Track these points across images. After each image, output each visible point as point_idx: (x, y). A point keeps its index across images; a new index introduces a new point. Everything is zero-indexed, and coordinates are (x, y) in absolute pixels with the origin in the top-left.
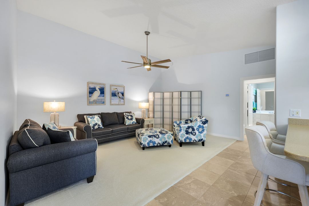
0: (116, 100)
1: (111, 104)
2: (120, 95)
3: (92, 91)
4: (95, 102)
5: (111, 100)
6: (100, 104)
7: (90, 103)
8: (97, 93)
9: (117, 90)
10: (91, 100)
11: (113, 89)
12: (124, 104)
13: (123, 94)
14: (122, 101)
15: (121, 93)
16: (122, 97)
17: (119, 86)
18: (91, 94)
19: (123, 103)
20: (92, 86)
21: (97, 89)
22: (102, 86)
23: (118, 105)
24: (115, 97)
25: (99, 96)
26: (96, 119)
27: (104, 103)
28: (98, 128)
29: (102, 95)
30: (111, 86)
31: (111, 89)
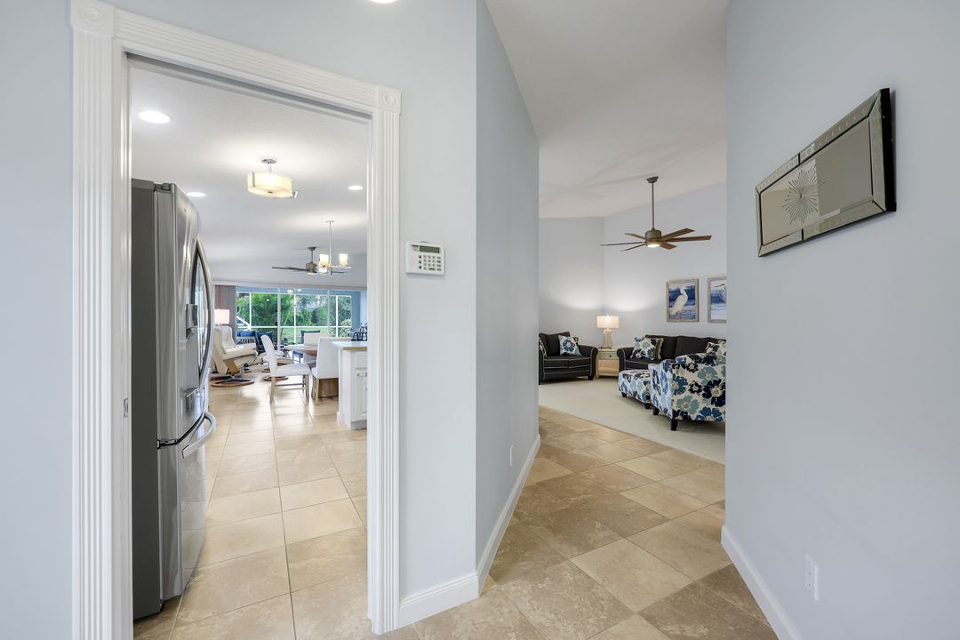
0: (721, 311)
1: (710, 321)
3: (673, 296)
4: (679, 317)
5: (710, 310)
6: (688, 320)
7: (671, 318)
8: (682, 300)
9: (725, 288)
10: (673, 313)
11: (715, 286)
20: (673, 288)
21: (682, 291)
22: (692, 284)
24: (721, 305)
26: (641, 343)
27: (694, 317)
28: (643, 358)
29: (692, 302)
30: (710, 280)
31: (709, 288)
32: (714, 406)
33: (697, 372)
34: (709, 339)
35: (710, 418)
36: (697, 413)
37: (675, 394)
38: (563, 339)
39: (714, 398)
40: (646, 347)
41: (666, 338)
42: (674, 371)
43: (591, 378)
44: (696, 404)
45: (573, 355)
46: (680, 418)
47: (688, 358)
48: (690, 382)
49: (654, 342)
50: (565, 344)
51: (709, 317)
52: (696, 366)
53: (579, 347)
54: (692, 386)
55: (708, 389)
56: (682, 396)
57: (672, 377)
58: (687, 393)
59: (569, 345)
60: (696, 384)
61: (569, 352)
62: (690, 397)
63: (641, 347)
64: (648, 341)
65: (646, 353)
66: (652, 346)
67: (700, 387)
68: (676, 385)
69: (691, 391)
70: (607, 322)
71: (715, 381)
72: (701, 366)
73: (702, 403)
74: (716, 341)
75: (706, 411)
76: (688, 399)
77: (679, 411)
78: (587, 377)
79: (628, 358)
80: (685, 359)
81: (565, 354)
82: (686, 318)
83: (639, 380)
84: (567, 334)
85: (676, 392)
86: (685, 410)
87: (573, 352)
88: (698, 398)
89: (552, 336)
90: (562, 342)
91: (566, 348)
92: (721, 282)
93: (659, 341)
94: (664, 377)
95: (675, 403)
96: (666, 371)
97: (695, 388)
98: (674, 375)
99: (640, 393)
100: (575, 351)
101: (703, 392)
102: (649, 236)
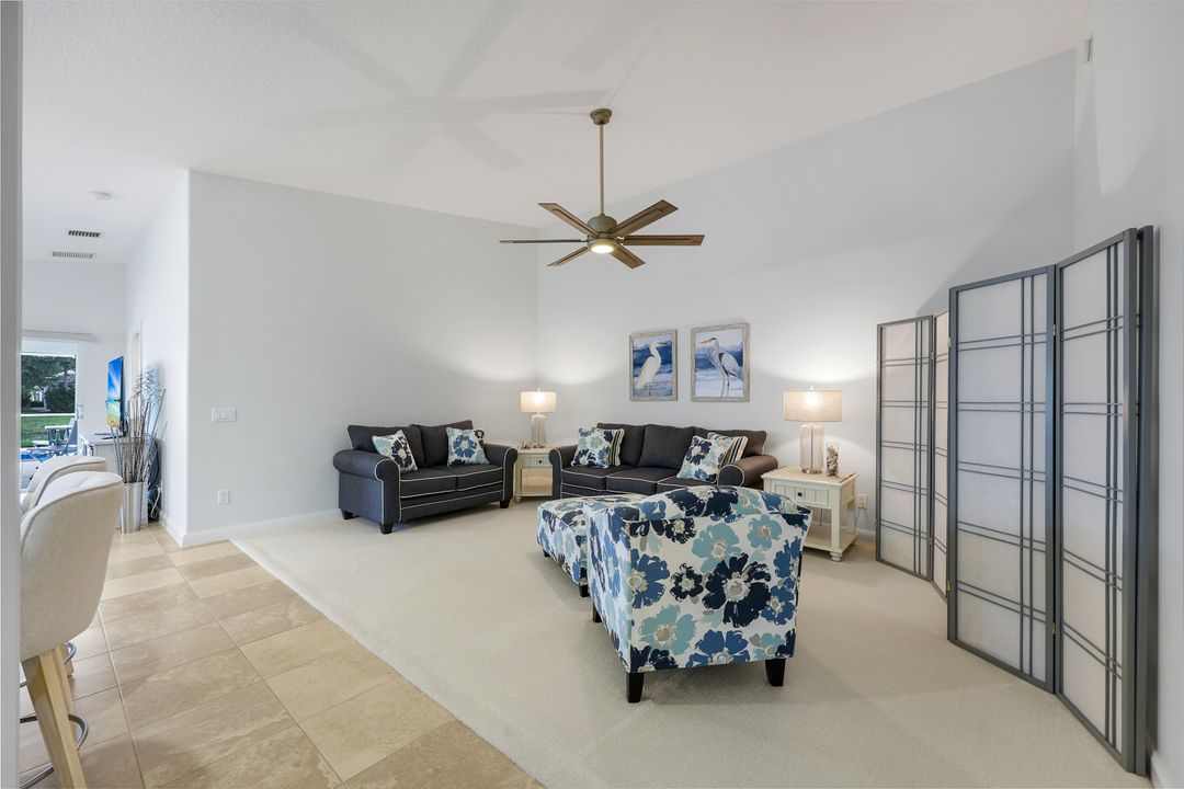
0: (711, 383)
1: (695, 399)
2: (729, 361)
3: (639, 359)
4: (648, 393)
5: (694, 381)
6: (661, 398)
7: (636, 394)
8: (653, 363)
9: (717, 344)
10: (639, 386)
11: (702, 342)
12: (746, 398)
13: (739, 358)
14: (737, 384)
15: (731, 353)
16: (737, 368)
17: (723, 328)
18: (638, 368)
19: (740, 394)
20: (640, 345)
21: (654, 351)
22: (665, 339)
23: (719, 400)
24: (711, 371)
25: (659, 372)
26: (588, 439)
27: (671, 394)
28: (591, 465)
29: (668, 367)
30: (695, 331)
31: (693, 344)
32: (729, 627)
33: (691, 540)
34: (693, 431)
35: (721, 658)
36: (692, 650)
37: (637, 605)
38: (453, 435)
39: (730, 604)
40: (596, 448)
41: (628, 429)
42: (635, 542)
43: (504, 505)
44: (688, 622)
45: (471, 464)
46: (649, 667)
47: (669, 502)
48: (674, 569)
49: (609, 437)
50: (457, 444)
51: (693, 393)
52: (689, 524)
53: (487, 449)
54: (679, 579)
55: (716, 584)
56: (653, 610)
57: (629, 559)
58: (667, 599)
59: (464, 445)
60: (690, 574)
61: (464, 458)
62: (675, 610)
63: (589, 446)
64: (600, 434)
65: (596, 456)
66: (606, 444)
67: (698, 579)
68: (641, 582)
69: (678, 593)
70: (537, 401)
71: (733, 560)
72: (702, 523)
73: (702, 619)
74: (704, 433)
75: (712, 642)
76: (669, 613)
77: (647, 649)
78: (498, 503)
79: (566, 465)
80: (663, 505)
81: (458, 463)
82: (658, 395)
83: (569, 530)
84: (466, 425)
85: (641, 599)
86: (662, 645)
87: (473, 459)
88: (694, 608)
89: (436, 428)
90: (452, 440)
91: (459, 452)
92: (710, 335)
93: (618, 435)
94: (612, 552)
95: (635, 629)
96: (616, 538)
97: (687, 585)
98: (634, 554)
99: (571, 561)
100: (477, 455)
101: (706, 592)
102: (596, 227)
